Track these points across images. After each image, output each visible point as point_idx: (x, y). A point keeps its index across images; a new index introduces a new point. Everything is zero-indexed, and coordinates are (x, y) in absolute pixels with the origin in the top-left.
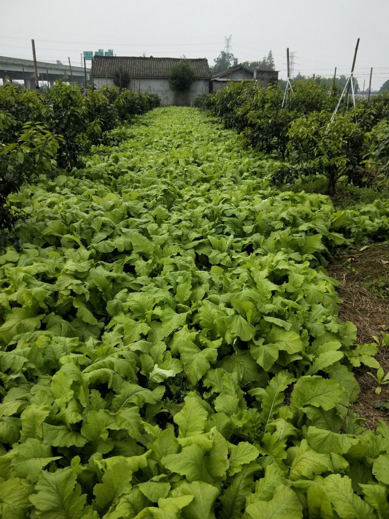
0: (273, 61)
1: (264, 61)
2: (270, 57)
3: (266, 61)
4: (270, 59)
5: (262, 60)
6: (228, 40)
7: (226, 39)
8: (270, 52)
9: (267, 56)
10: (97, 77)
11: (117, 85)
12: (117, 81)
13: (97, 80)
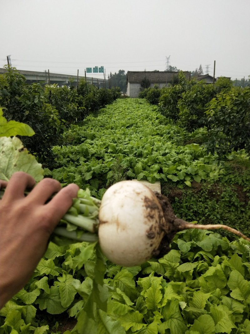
0: (202, 71)
1: (196, 71)
2: (200, 68)
3: (198, 71)
4: (201, 70)
5: (195, 70)
6: (168, 59)
7: (167, 58)
8: (201, 65)
9: (198, 68)
10: (132, 83)
11: (143, 87)
12: (143, 85)
13: (132, 85)
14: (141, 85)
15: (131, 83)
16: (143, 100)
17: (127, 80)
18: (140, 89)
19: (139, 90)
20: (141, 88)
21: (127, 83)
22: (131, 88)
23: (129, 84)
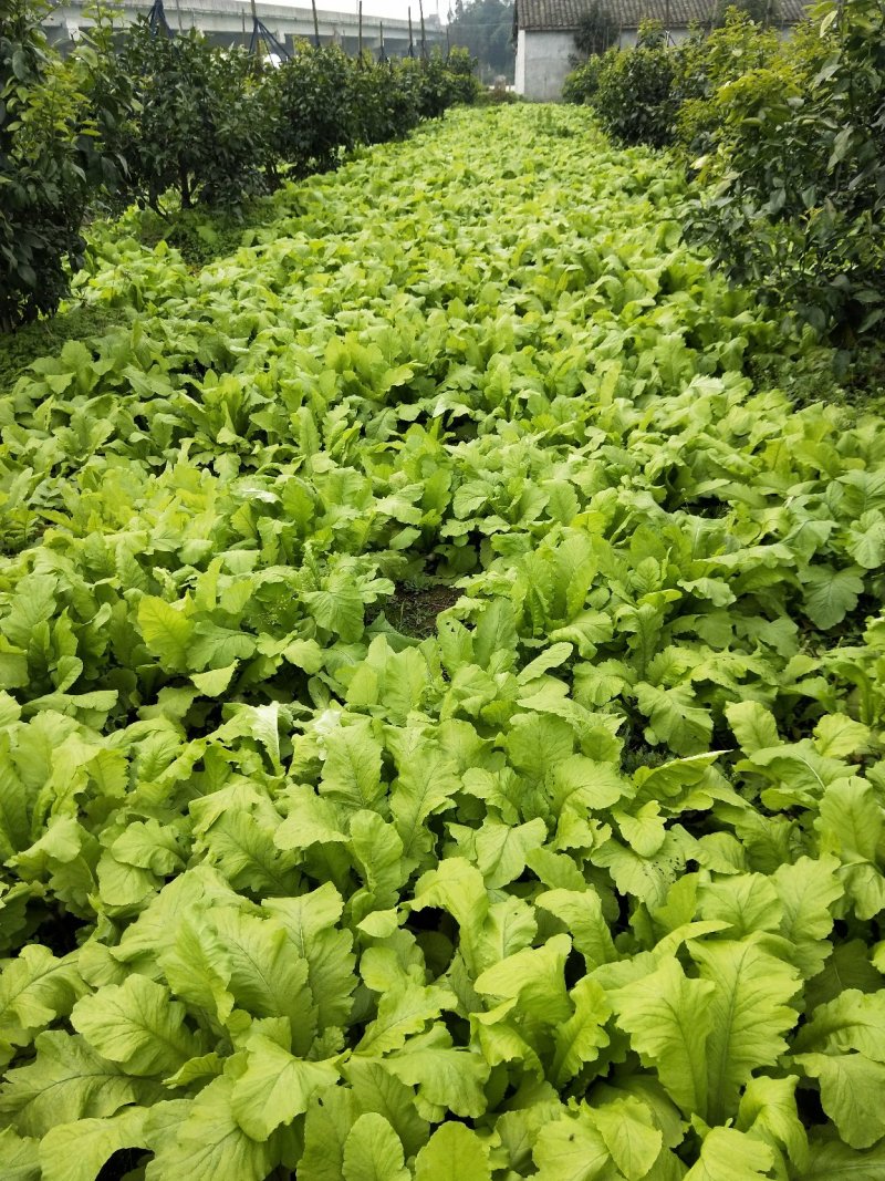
10: (534, 32)
11: (584, 50)
12: (587, 39)
13: (534, 40)
14: (576, 39)
15: (530, 31)
16: (576, 115)
17: (516, 18)
18: (572, 59)
19: (566, 63)
20: (577, 54)
21: (516, 35)
22: (531, 57)
23: (521, 34)
